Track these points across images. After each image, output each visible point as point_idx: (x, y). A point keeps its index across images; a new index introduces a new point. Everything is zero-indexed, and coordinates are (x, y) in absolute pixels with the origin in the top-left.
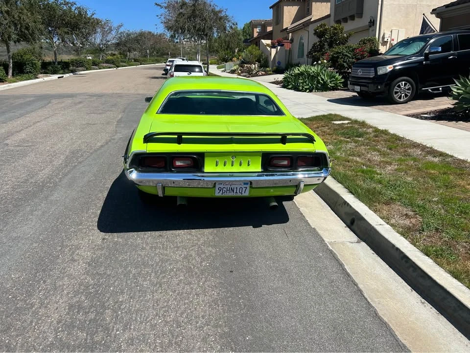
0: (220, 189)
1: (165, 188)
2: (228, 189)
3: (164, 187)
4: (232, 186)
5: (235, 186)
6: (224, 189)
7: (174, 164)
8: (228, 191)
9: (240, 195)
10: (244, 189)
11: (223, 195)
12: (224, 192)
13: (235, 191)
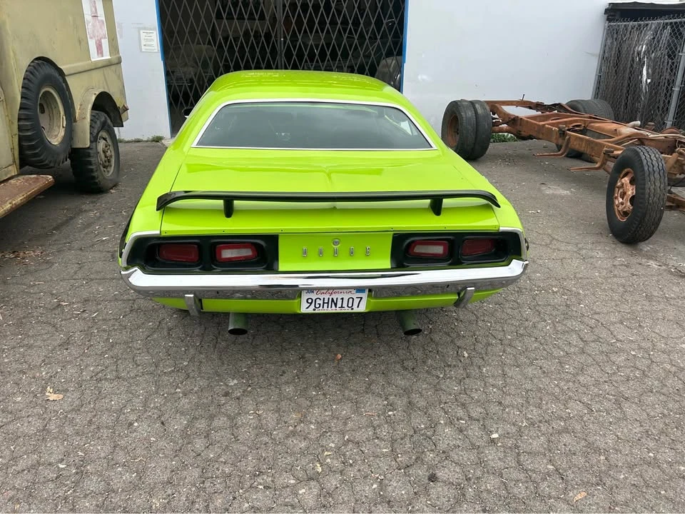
0: (310, 301)
1: (203, 300)
2: (326, 301)
3: (200, 300)
4: (334, 297)
5: (340, 296)
6: (318, 301)
7: (218, 257)
8: (326, 305)
9: (350, 311)
10: (357, 301)
11: (317, 311)
12: (317, 306)
13: (339, 304)
